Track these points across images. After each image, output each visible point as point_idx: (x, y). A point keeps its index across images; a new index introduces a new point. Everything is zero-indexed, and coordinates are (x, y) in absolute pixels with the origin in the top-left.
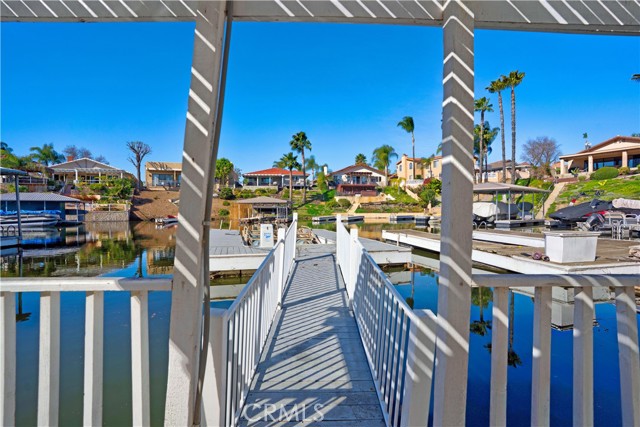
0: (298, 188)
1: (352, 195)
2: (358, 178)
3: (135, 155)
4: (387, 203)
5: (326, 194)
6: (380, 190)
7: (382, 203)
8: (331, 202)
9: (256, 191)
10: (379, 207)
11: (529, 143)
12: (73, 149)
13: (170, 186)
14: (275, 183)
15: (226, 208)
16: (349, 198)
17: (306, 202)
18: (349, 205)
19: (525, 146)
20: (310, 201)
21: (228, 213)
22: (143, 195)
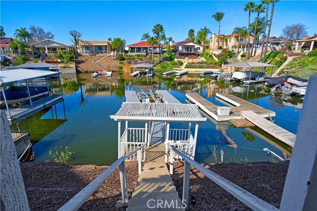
0: (156, 54)
1: (184, 58)
2: (188, 48)
3: (73, 38)
4: (201, 63)
5: (170, 57)
6: (198, 55)
7: (199, 63)
8: (173, 62)
9: (135, 55)
10: (197, 65)
11: (287, 28)
12: (34, 27)
13: (91, 53)
14: (144, 51)
15: (121, 65)
16: (182, 60)
17: (161, 62)
18: (182, 64)
19: (284, 29)
20: (162, 61)
21: (122, 68)
22: (80, 59)
